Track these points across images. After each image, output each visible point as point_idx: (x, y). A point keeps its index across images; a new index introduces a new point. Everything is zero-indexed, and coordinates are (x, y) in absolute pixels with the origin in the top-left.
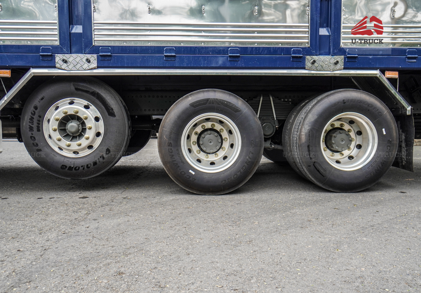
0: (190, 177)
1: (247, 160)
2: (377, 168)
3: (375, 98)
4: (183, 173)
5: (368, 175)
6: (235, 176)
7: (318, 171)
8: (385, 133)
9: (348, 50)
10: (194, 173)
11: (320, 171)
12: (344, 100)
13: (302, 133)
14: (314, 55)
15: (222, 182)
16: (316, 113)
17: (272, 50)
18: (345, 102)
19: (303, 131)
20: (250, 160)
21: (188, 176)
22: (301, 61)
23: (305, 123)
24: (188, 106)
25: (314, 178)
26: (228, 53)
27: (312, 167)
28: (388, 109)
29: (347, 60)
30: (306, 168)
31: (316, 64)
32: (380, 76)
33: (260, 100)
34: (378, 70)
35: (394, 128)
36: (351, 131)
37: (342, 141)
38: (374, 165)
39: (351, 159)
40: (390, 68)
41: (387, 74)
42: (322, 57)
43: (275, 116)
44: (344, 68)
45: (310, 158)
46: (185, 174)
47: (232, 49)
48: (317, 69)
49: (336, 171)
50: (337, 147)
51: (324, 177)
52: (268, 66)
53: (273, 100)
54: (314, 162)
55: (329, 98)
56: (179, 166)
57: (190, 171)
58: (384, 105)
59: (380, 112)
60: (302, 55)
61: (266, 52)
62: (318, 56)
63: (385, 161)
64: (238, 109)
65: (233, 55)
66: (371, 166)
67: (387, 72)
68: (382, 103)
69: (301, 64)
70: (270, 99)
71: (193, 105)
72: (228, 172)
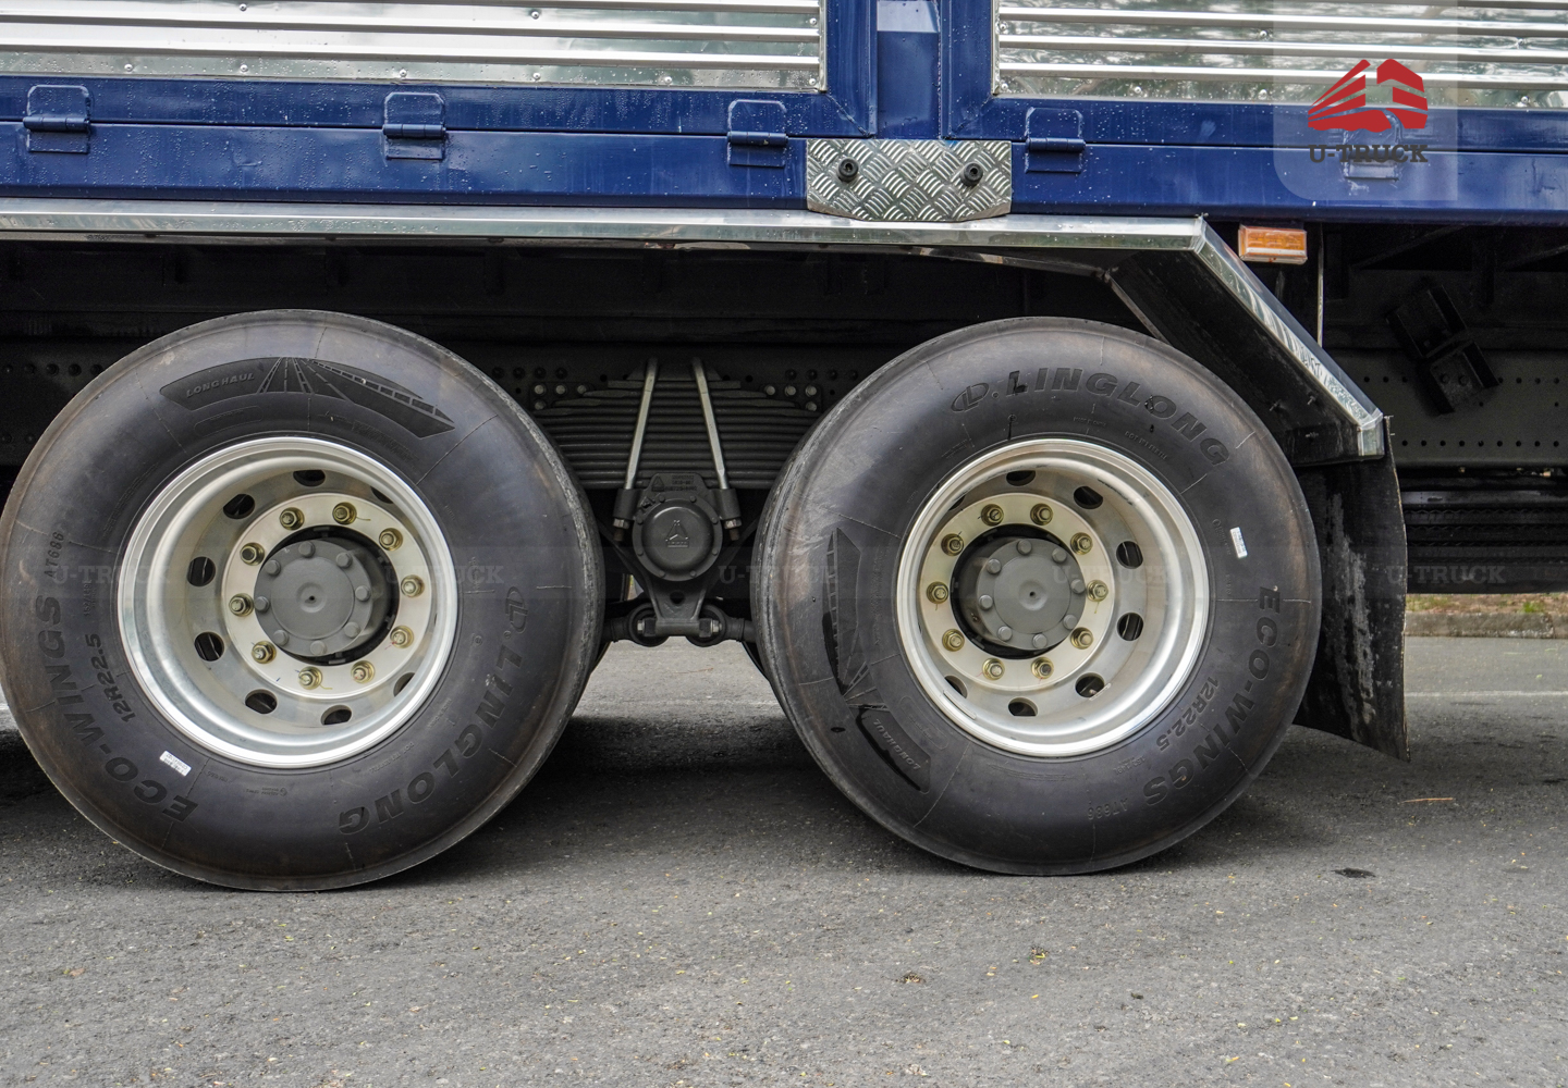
0: (162, 792)
1: (487, 695)
2: (1208, 738)
3: (1187, 364)
4: (123, 769)
5: (1161, 779)
6: (421, 787)
7: (885, 755)
8: (1242, 553)
9: (1033, 109)
10: (189, 769)
11: (892, 754)
12: (1014, 375)
13: (797, 551)
14: (853, 134)
15: (344, 817)
16: (864, 442)
17: (622, 109)
18: (1019, 383)
19: (799, 538)
20: (500, 695)
21: (149, 783)
22: (782, 168)
23: (811, 498)
24: (156, 398)
25: (864, 793)
26: (383, 119)
27: (853, 735)
28: (1255, 424)
29: (1027, 163)
30: (823, 744)
31: (863, 187)
32: (1206, 249)
33: (641, 390)
34: (1201, 218)
35: (1292, 524)
36: (1085, 544)
37: (1032, 594)
38: (1188, 721)
39: (1092, 691)
40: (1261, 209)
41: (1247, 242)
42: (894, 149)
43: (721, 472)
44: (1013, 204)
45: (839, 682)
46: (133, 772)
47: (402, 97)
48: (867, 210)
49: (982, 760)
50: (1004, 628)
51: (918, 788)
52: (602, 191)
53: (711, 390)
54: (863, 709)
55: (936, 363)
56: (98, 731)
57: (166, 757)
58: (1235, 403)
59: (1214, 442)
60: (783, 135)
61: (589, 115)
62: (870, 140)
63: (1250, 703)
64: (433, 415)
65: (406, 126)
66: (1174, 731)
67: (1249, 231)
68: (1224, 392)
69: (785, 179)
70: (695, 381)
71: (183, 394)
72: (384, 762)
